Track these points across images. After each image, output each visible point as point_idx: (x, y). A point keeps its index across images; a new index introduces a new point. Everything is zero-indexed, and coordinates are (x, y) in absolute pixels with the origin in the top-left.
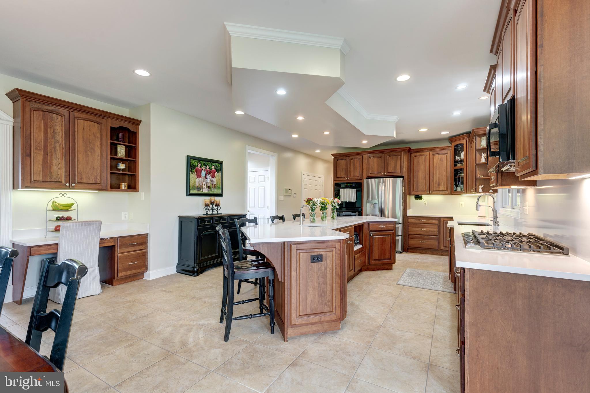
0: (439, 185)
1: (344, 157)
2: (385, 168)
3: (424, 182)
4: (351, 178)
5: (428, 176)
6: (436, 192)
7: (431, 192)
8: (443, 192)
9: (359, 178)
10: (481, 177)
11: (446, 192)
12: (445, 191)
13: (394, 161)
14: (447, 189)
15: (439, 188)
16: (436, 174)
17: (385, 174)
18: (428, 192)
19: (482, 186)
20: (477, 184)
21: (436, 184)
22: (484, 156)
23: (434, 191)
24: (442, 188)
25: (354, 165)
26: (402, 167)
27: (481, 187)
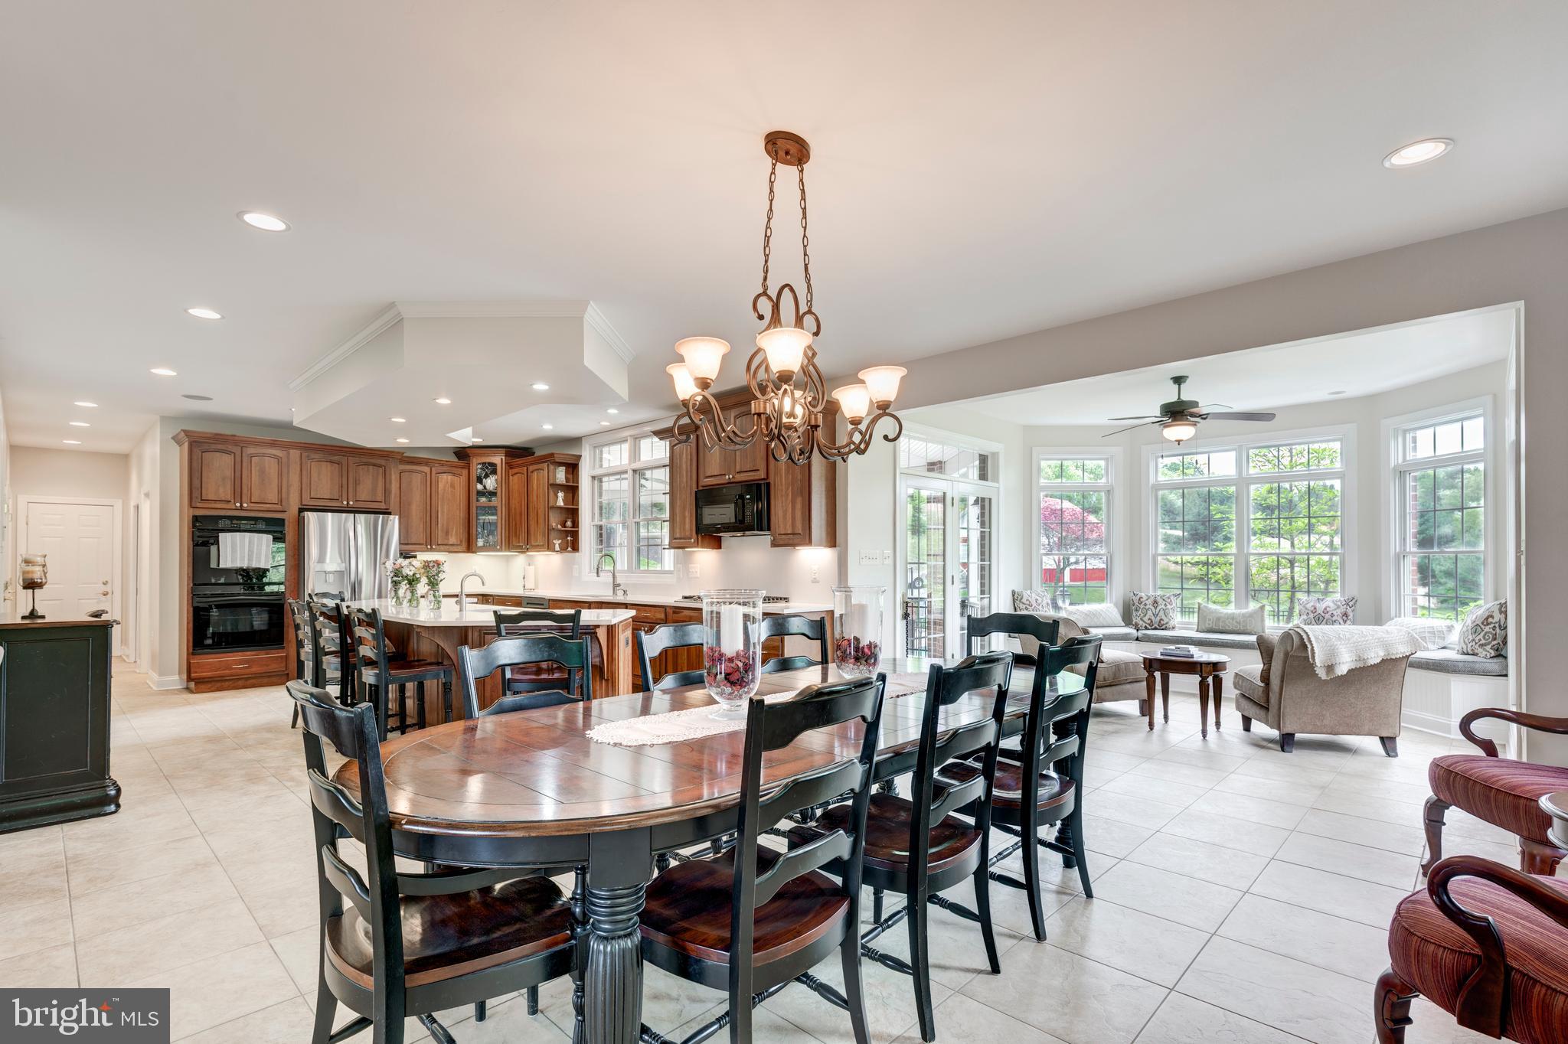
0: (447, 533)
1: (230, 447)
2: (350, 490)
3: (422, 526)
4: (252, 505)
5: (428, 514)
6: (442, 547)
7: (434, 547)
8: (455, 548)
9: (278, 507)
10: (559, 527)
11: (460, 548)
12: (457, 545)
13: (371, 477)
14: (461, 541)
15: (448, 539)
16: (443, 512)
17: (351, 503)
18: (429, 547)
19: (560, 541)
20: (551, 537)
21: (442, 531)
22: (561, 495)
23: (438, 545)
24: (452, 540)
25: (262, 472)
26: (387, 491)
27: (557, 542)
